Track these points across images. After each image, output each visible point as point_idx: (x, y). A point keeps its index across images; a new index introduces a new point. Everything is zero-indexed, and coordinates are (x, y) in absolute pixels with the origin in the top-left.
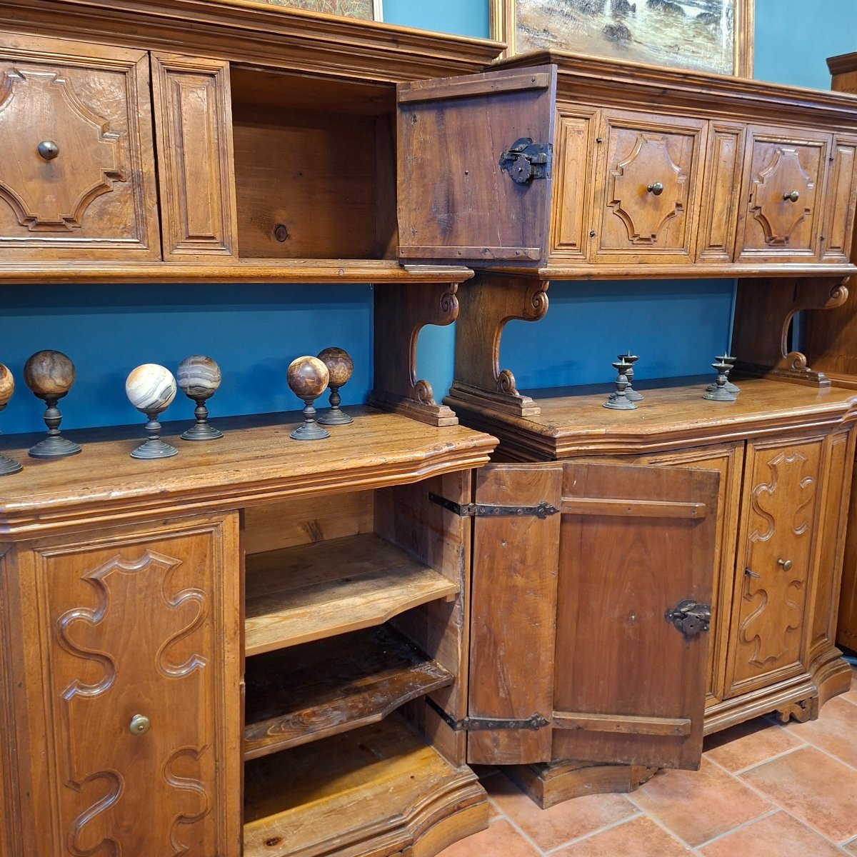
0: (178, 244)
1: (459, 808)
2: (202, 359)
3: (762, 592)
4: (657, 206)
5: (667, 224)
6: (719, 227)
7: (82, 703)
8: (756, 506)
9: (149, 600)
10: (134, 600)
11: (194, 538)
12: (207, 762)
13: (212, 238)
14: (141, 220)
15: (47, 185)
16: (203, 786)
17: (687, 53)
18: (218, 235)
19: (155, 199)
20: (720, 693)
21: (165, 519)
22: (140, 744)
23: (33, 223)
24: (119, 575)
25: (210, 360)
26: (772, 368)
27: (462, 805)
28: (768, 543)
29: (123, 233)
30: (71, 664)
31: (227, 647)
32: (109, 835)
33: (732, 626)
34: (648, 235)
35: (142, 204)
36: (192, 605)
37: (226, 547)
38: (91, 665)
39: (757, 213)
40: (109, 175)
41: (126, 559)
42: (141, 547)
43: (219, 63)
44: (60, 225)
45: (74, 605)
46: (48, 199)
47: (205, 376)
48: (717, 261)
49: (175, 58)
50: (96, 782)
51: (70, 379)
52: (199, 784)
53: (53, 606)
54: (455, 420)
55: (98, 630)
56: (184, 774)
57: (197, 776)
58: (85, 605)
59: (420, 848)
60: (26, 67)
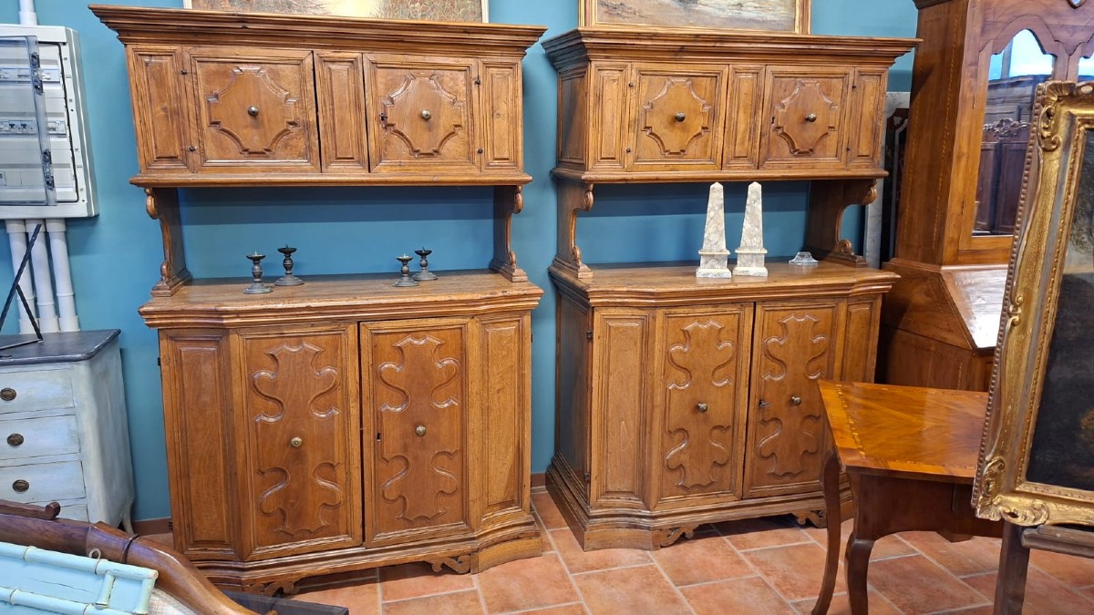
0: (331, 162)
1: (518, 538)
3: (776, 419)
4: (684, 130)
5: (695, 142)
6: (743, 143)
7: (265, 425)
8: (768, 355)
9: (303, 370)
10: (295, 369)
11: (330, 336)
12: (341, 473)
13: (352, 158)
14: (309, 148)
15: (254, 131)
16: (339, 488)
17: (749, 9)
18: (355, 157)
19: (317, 136)
20: (739, 492)
21: (312, 323)
22: (298, 454)
23: (249, 153)
24: (287, 354)
26: (829, 252)
27: (521, 536)
28: (781, 383)
29: (298, 157)
30: (259, 401)
31: (352, 405)
32: (281, 506)
33: (748, 442)
34: (678, 151)
35: (309, 139)
36: (330, 376)
37: (349, 343)
38: (271, 404)
39: (780, 131)
40: (291, 123)
41: (290, 345)
42: (299, 338)
43: (355, 54)
44: (262, 153)
45: (261, 368)
46: (255, 138)
48: (743, 168)
49: (328, 53)
50: (274, 473)
52: (336, 486)
53: (253, 365)
54: (525, 278)
55: (274, 384)
56: (325, 478)
57: (334, 481)
58: (267, 369)
59: (484, 556)
60: (244, 65)
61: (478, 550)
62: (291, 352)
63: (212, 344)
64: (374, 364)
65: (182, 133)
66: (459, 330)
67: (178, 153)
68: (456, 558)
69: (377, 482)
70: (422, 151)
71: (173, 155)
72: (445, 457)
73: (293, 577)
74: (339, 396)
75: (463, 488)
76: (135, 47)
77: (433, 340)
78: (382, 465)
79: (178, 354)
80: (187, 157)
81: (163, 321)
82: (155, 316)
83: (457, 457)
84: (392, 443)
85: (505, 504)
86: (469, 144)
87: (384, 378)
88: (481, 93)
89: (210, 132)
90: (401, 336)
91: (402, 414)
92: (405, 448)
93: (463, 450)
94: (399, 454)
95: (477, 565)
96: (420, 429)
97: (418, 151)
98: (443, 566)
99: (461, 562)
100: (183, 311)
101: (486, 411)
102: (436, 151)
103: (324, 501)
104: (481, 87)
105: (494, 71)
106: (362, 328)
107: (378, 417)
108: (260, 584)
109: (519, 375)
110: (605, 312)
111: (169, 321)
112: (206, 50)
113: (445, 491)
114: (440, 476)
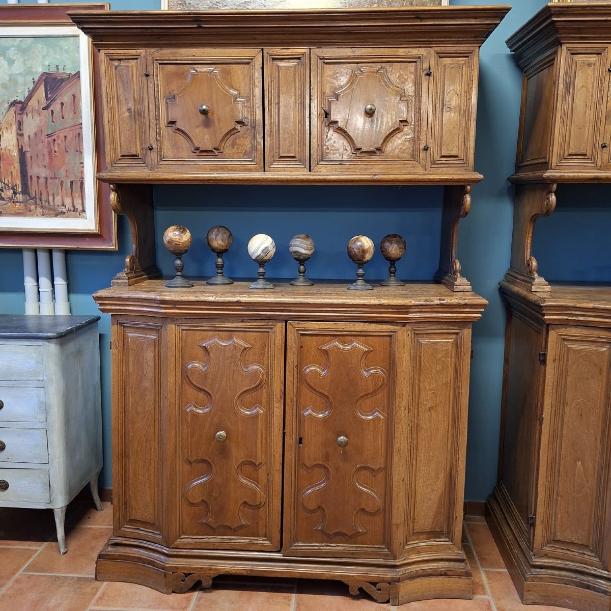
0: (275, 161)
1: (446, 574)
2: (303, 236)
7: (195, 416)
9: (232, 365)
10: (224, 363)
11: (259, 334)
12: (262, 473)
14: (254, 148)
15: (206, 130)
16: (260, 488)
18: (297, 156)
19: (262, 135)
21: (243, 318)
22: (223, 449)
23: (200, 152)
24: (217, 347)
25: (307, 237)
27: (449, 573)
29: (244, 155)
30: (190, 392)
31: (276, 405)
32: (205, 499)
35: (254, 137)
36: (256, 372)
37: (276, 342)
38: (201, 395)
40: (238, 122)
41: (222, 339)
42: (230, 333)
43: (303, 51)
44: (211, 151)
45: (194, 359)
46: (206, 137)
47: (301, 246)
49: (278, 51)
50: (201, 464)
51: (227, 241)
52: (257, 486)
53: (184, 357)
54: (469, 288)
55: (205, 376)
56: (248, 477)
57: (256, 480)
58: (200, 361)
59: (405, 588)
60: (199, 66)
61: (398, 580)
62: (222, 346)
63: (154, 332)
64: (300, 366)
65: (143, 133)
66: (388, 338)
67: (139, 152)
68: (374, 584)
69: (298, 490)
70: (365, 149)
71: (134, 153)
72: (367, 473)
73: (212, 572)
74: (265, 395)
75: (386, 511)
76: (106, 51)
77: (359, 345)
78: (303, 472)
79: (124, 338)
80: (145, 155)
81: (113, 307)
82: (107, 302)
83: (380, 476)
84: (313, 451)
85: (433, 534)
86: (415, 140)
87: (308, 381)
88: (431, 85)
89: (166, 132)
90: (327, 338)
91: (325, 420)
92: (327, 457)
93: (387, 469)
94: (321, 462)
95: (396, 597)
96: (342, 438)
97: (360, 149)
98: (361, 589)
99: (379, 590)
100: (129, 299)
101: (415, 429)
102: (378, 149)
103: (245, 500)
104: (431, 78)
105: (448, 61)
106: (289, 327)
107: (300, 419)
108: (180, 573)
109: (454, 393)
111: (118, 308)
112: (167, 53)
113: (367, 509)
114: (362, 492)
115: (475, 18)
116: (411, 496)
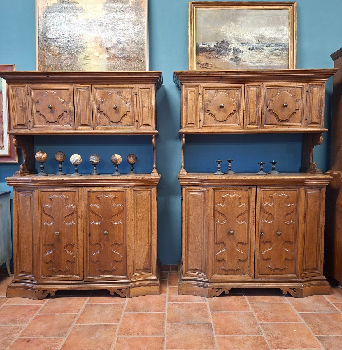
0: (79, 126)
1: (149, 285)
2: (95, 155)
3: (270, 242)
4: (225, 111)
5: (231, 117)
6: (253, 117)
7: (47, 226)
8: (264, 210)
9: (62, 205)
10: (58, 204)
11: (72, 192)
12: (75, 248)
13: (87, 124)
14: (71, 121)
15: (51, 114)
16: (74, 255)
18: (88, 124)
19: (74, 116)
20: (252, 275)
21: (66, 186)
22: (58, 238)
23: (49, 122)
24: (55, 198)
25: (97, 155)
27: (150, 285)
28: (271, 224)
29: (67, 124)
30: (45, 217)
31: (80, 220)
32: (52, 260)
33: (256, 251)
34: (222, 120)
35: (71, 117)
36: (71, 208)
37: (79, 195)
38: (49, 218)
39: (271, 112)
40: (64, 111)
41: (58, 195)
42: (61, 192)
43: (89, 85)
44: (54, 122)
45: (46, 203)
46: (51, 117)
47: (94, 159)
48: (253, 128)
49: (79, 85)
50: (50, 246)
51: (63, 158)
52: (73, 254)
53: (42, 202)
54: (157, 174)
55: (51, 210)
56: (69, 250)
57: (73, 252)
58: (49, 204)
59: (132, 291)
60: (48, 90)
61: (129, 288)
62: (57, 198)
63: (30, 193)
64: (89, 205)
65: (26, 116)
66: (123, 192)
67: (25, 123)
68: (120, 290)
69: (89, 254)
70: (114, 121)
71: (23, 123)
72: (117, 246)
73: (55, 289)
74: (75, 217)
75: (124, 260)
76: (12, 85)
77: (112, 195)
78: (92, 247)
79: (18, 196)
80: (27, 124)
81: (14, 184)
82: (11, 182)
83: (122, 246)
84: (95, 238)
85: (144, 270)
86: (133, 118)
87: (92, 210)
88: (137, 98)
89: (36, 115)
90: (99, 193)
91: (99, 226)
92: (100, 240)
93: (124, 244)
94: (98, 242)
95: (129, 294)
96: (106, 232)
98: (115, 293)
99: (122, 292)
100: (20, 180)
101: (135, 228)
102: (119, 121)
103: (68, 260)
104: (137, 96)
105: (143, 90)
106: (84, 189)
107: (89, 226)
108: (41, 291)
109: (150, 214)
110: (187, 188)
111: (16, 184)
112: (36, 86)
113: (117, 260)
114: (114, 254)
115: (150, 75)
116: (135, 255)
